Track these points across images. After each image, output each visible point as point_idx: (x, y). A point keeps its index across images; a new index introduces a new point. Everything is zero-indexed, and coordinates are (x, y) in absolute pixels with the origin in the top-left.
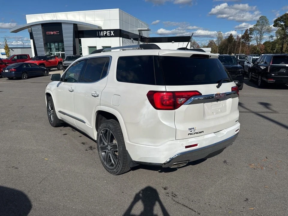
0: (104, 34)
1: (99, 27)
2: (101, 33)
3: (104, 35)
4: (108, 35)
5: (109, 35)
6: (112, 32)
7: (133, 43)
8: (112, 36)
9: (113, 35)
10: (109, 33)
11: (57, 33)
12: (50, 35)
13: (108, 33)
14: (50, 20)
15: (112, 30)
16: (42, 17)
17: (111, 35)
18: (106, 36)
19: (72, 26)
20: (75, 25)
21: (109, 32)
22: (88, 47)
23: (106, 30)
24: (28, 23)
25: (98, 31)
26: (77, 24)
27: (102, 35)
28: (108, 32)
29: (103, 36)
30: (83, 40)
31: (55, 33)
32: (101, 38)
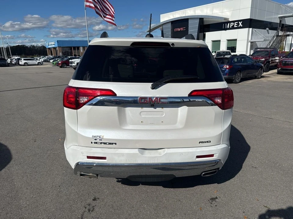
0: (231, 25)
1: (225, 19)
2: (227, 25)
3: (231, 27)
4: (235, 27)
5: (237, 26)
6: (240, 23)
7: (269, 33)
8: (240, 28)
9: (241, 26)
10: (237, 25)
11: (183, 29)
12: (178, 31)
13: (235, 25)
14: (179, 17)
15: (240, 21)
16: (173, 15)
17: (239, 26)
18: (233, 28)
19: (198, 21)
20: (201, 20)
21: (237, 23)
22: (212, 41)
23: (234, 22)
24: (161, 21)
25: (225, 23)
26: (203, 18)
27: (228, 27)
28: (235, 23)
29: (230, 29)
30: (207, 34)
31: (182, 29)
32: (227, 31)
